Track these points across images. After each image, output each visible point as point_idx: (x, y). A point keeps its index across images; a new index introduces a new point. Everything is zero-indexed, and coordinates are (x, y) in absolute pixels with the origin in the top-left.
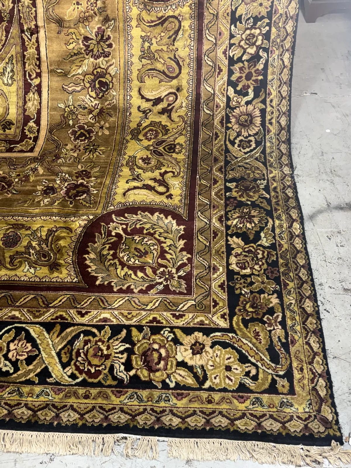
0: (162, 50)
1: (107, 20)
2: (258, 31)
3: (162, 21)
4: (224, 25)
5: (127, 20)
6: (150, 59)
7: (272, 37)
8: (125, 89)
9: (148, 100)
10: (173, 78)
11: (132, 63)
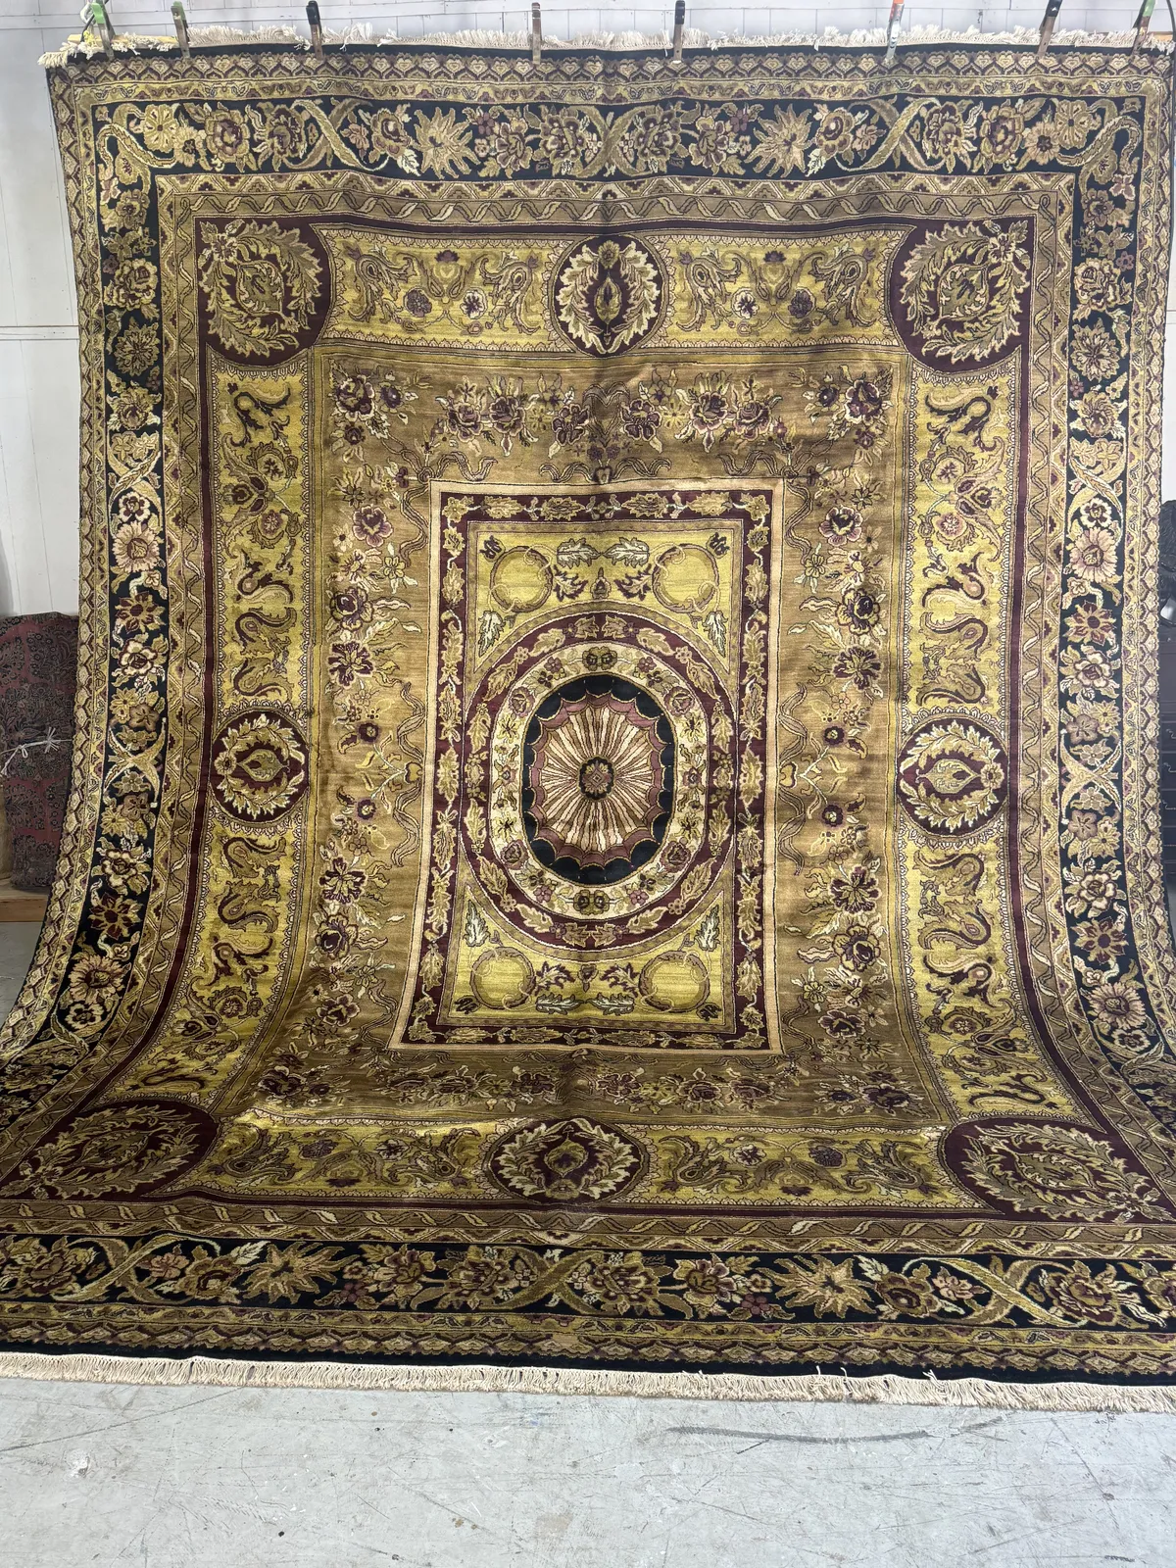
0: (955, 902)
1: (869, 857)
2: (1105, 877)
3: (954, 861)
4: (1052, 868)
5: (899, 858)
6: (936, 914)
7: (1130, 885)
8: (901, 959)
9: (941, 975)
10: (979, 943)
11: (908, 921)
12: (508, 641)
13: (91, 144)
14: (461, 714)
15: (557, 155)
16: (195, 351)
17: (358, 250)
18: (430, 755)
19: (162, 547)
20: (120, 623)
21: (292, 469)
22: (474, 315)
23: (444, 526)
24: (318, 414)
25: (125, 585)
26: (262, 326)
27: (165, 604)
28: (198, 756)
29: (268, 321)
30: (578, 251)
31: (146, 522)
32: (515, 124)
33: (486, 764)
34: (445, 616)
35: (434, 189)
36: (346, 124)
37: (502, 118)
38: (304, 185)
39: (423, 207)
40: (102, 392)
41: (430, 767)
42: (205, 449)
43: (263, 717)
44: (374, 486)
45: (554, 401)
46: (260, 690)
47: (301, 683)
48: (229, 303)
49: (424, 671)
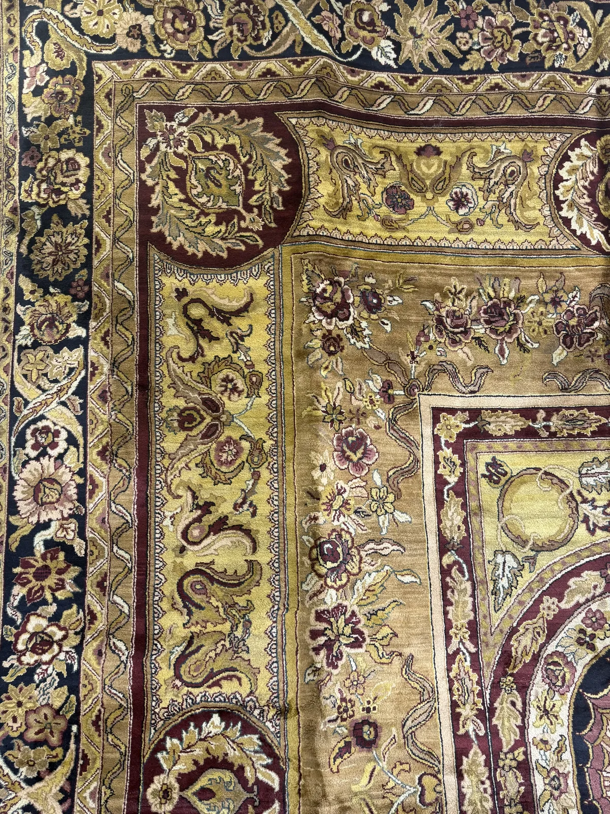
12: (530, 589)
13: (16, 30)
14: (481, 695)
15: (549, 48)
16: (133, 251)
17: (332, 140)
18: (449, 759)
19: (81, 488)
20: (19, 591)
21: (254, 387)
22: (462, 211)
23: (437, 447)
24: (287, 322)
25: (27, 542)
26: (217, 224)
27: (82, 562)
28: (122, 784)
29: (224, 217)
30: (577, 144)
31: (61, 457)
32: (501, 18)
33: (524, 767)
34: (448, 559)
35: (412, 82)
36: (317, 11)
37: (486, 12)
38: (269, 72)
39: (399, 100)
40: (11, 301)
41: (450, 779)
42: (144, 364)
43: (216, 718)
44: (355, 403)
45: (556, 302)
46: (213, 680)
47: (269, 667)
48: (176, 196)
49: (427, 638)
